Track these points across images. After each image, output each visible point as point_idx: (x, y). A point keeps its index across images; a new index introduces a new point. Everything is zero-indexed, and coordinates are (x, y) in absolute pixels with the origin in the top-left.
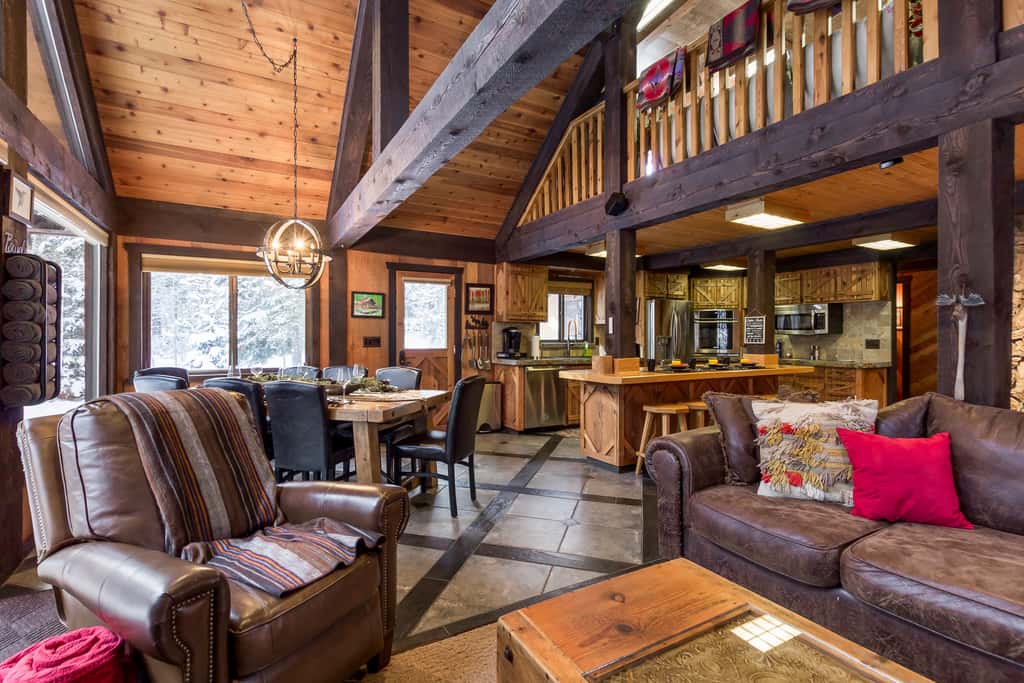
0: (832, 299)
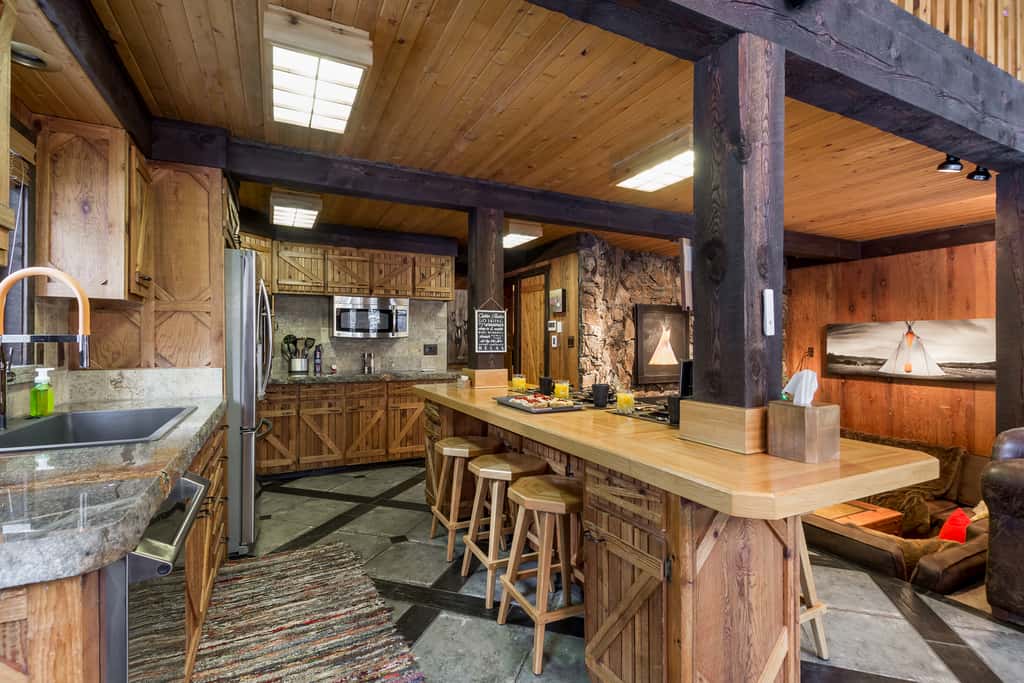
0: (409, 293)
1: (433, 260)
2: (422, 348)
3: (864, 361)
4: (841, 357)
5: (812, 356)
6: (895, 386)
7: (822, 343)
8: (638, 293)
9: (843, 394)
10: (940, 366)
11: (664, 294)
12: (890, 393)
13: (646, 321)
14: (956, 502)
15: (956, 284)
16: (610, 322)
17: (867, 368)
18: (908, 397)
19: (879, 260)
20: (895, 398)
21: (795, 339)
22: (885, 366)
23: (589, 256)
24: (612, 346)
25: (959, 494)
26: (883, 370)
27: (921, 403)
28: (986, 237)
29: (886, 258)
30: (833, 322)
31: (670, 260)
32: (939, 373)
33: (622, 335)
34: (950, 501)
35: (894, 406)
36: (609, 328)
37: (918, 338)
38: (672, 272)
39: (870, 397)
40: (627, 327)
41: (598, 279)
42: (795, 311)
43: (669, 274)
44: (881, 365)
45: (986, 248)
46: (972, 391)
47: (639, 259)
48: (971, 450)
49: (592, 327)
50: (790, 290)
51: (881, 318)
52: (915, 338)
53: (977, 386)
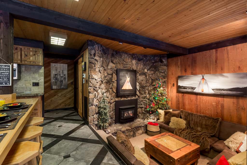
0: (19, 62)
1: (31, 49)
2: (32, 84)
3: (189, 88)
4: (182, 86)
5: (174, 86)
6: (198, 96)
7: (177, 82)
8: (118, 65)
9: (183, 99)
10: (213, 90)
11: (128, 66)
12: (197, 99)
13: (120, 74)
14: (218, 138)
15: (218, 61)
16: (106, 75)
17: (190, 90)
18: (202, 100)
19: (194, 54)
20: (198, 101)
21: (169, 81)
22: (195, 89)
23: (92, 49)
24: (107, 83)
25: (219, 135)
26: (195, 91)
27: (206, 102)
28: (228, 44)
29: (196, 54)
30: (180, 75)
31: (131, 55)
32: (212, 92)
33: (111, 79)
34: (216, 137)
35: (198, 103)
36: (105, 77)
37: (206, 80)
38: (131, 59)
39: (191, 100)
40: (113, 76)
41: (97, 58)
42: (169, 72)
43: (130, 59)
44: (194, 89)
45: (228, 48)
46: (223, 98)
47: (119, 54)
48: (223, 119)
49: (94, 76)
50: (168, 65)
51: (194, 74)
52: (205, 80)
53: (225, 96)
